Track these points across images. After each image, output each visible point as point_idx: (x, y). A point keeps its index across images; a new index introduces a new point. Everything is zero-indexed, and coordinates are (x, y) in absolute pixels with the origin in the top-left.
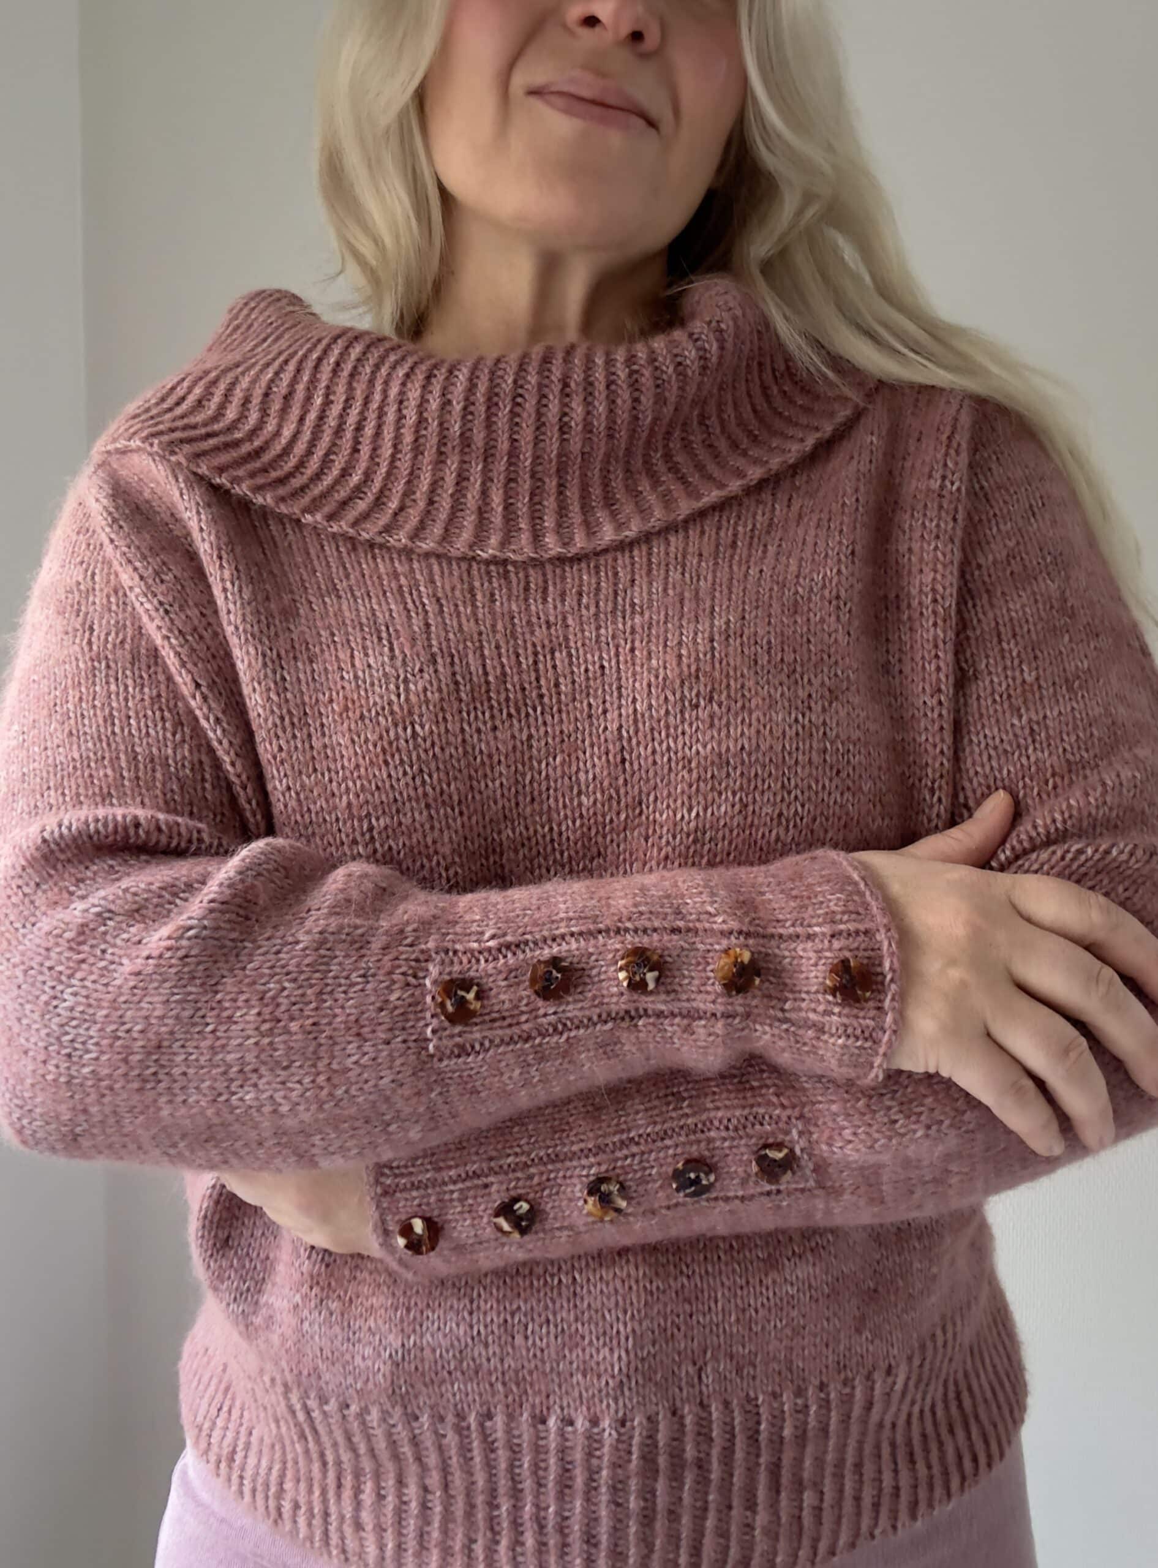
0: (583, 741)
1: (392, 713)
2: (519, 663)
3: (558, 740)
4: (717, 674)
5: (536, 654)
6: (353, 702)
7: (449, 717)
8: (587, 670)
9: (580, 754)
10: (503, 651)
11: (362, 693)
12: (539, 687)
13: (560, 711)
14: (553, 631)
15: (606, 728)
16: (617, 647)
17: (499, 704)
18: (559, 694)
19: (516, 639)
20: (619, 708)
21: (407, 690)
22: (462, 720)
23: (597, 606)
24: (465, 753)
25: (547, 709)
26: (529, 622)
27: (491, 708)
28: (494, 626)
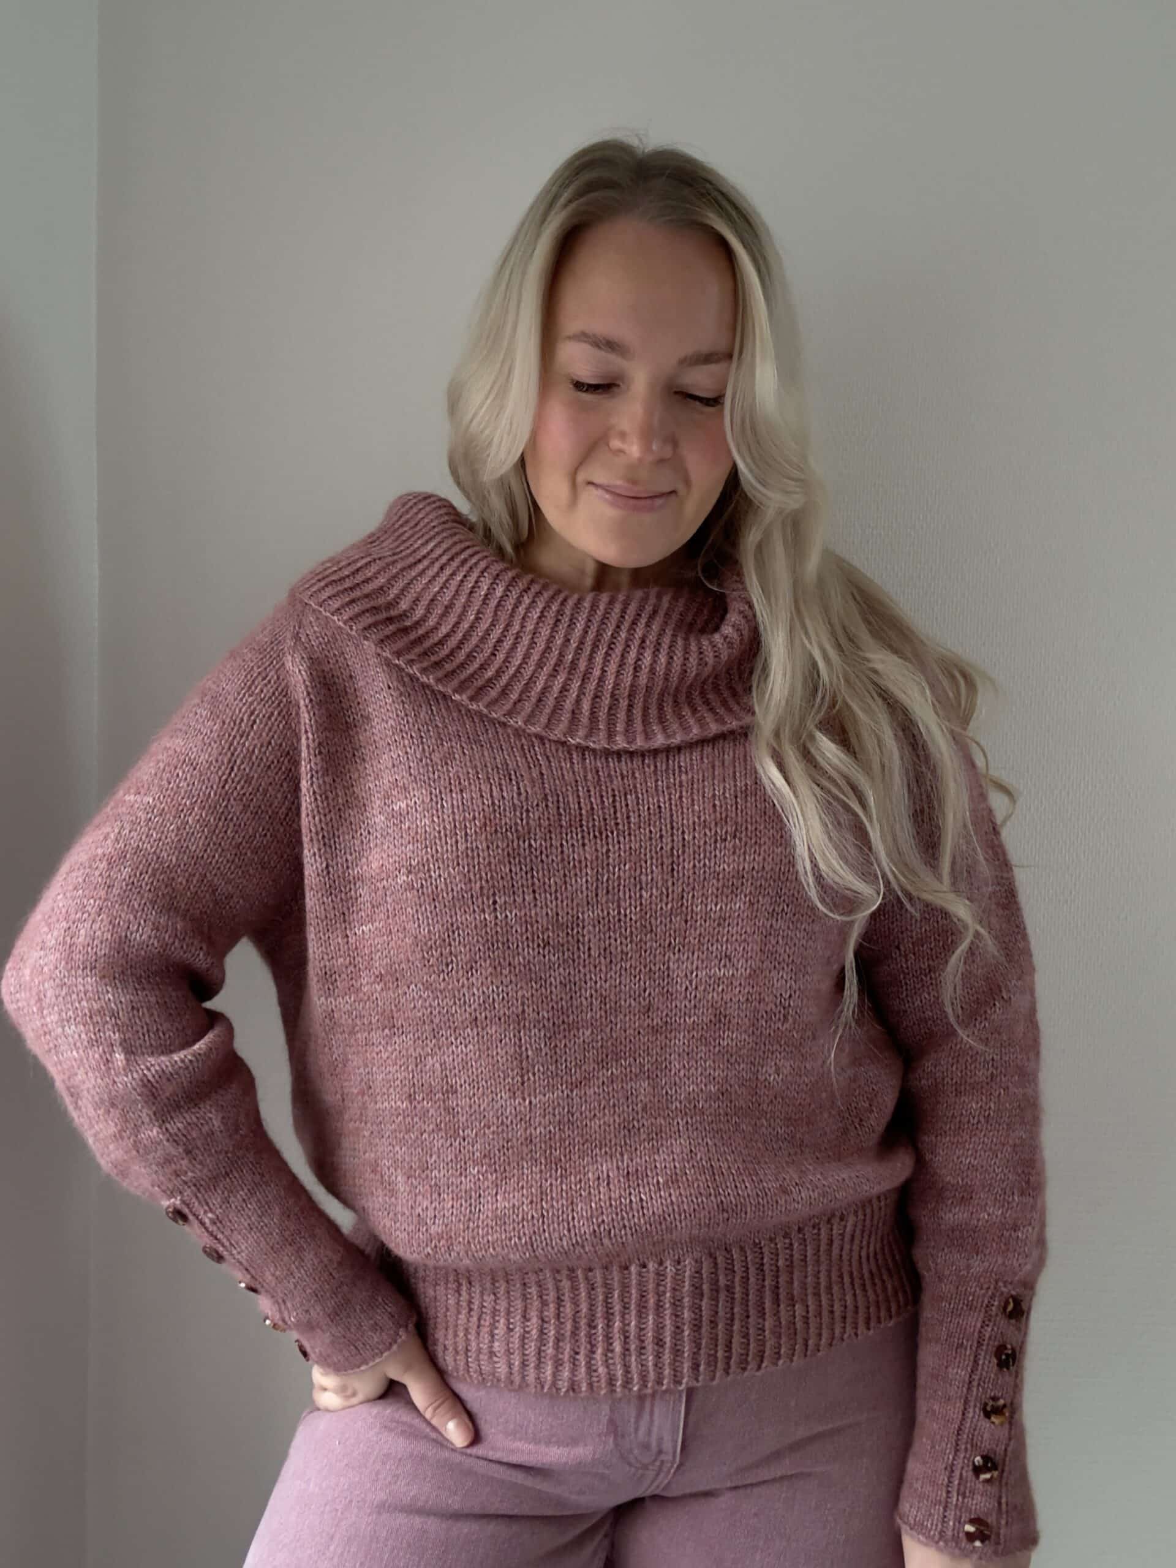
0: (645, 855)
1: (517, 831)
2: (603, 802)
3: (627, 853)
4: (739, 819)
5: (614, 796)
6: (490, 820)
7: (553, 836)
8: (649, 808)
10: (592, 793)
12: (616, 818)
13: (630, 834)
14: (626, 781)
18: (629, 823)
19: (601, 786)
20: (672, 835)
21: (528, 816)
24: (563, 860)
25: (621, 833)
28: (585, 777)
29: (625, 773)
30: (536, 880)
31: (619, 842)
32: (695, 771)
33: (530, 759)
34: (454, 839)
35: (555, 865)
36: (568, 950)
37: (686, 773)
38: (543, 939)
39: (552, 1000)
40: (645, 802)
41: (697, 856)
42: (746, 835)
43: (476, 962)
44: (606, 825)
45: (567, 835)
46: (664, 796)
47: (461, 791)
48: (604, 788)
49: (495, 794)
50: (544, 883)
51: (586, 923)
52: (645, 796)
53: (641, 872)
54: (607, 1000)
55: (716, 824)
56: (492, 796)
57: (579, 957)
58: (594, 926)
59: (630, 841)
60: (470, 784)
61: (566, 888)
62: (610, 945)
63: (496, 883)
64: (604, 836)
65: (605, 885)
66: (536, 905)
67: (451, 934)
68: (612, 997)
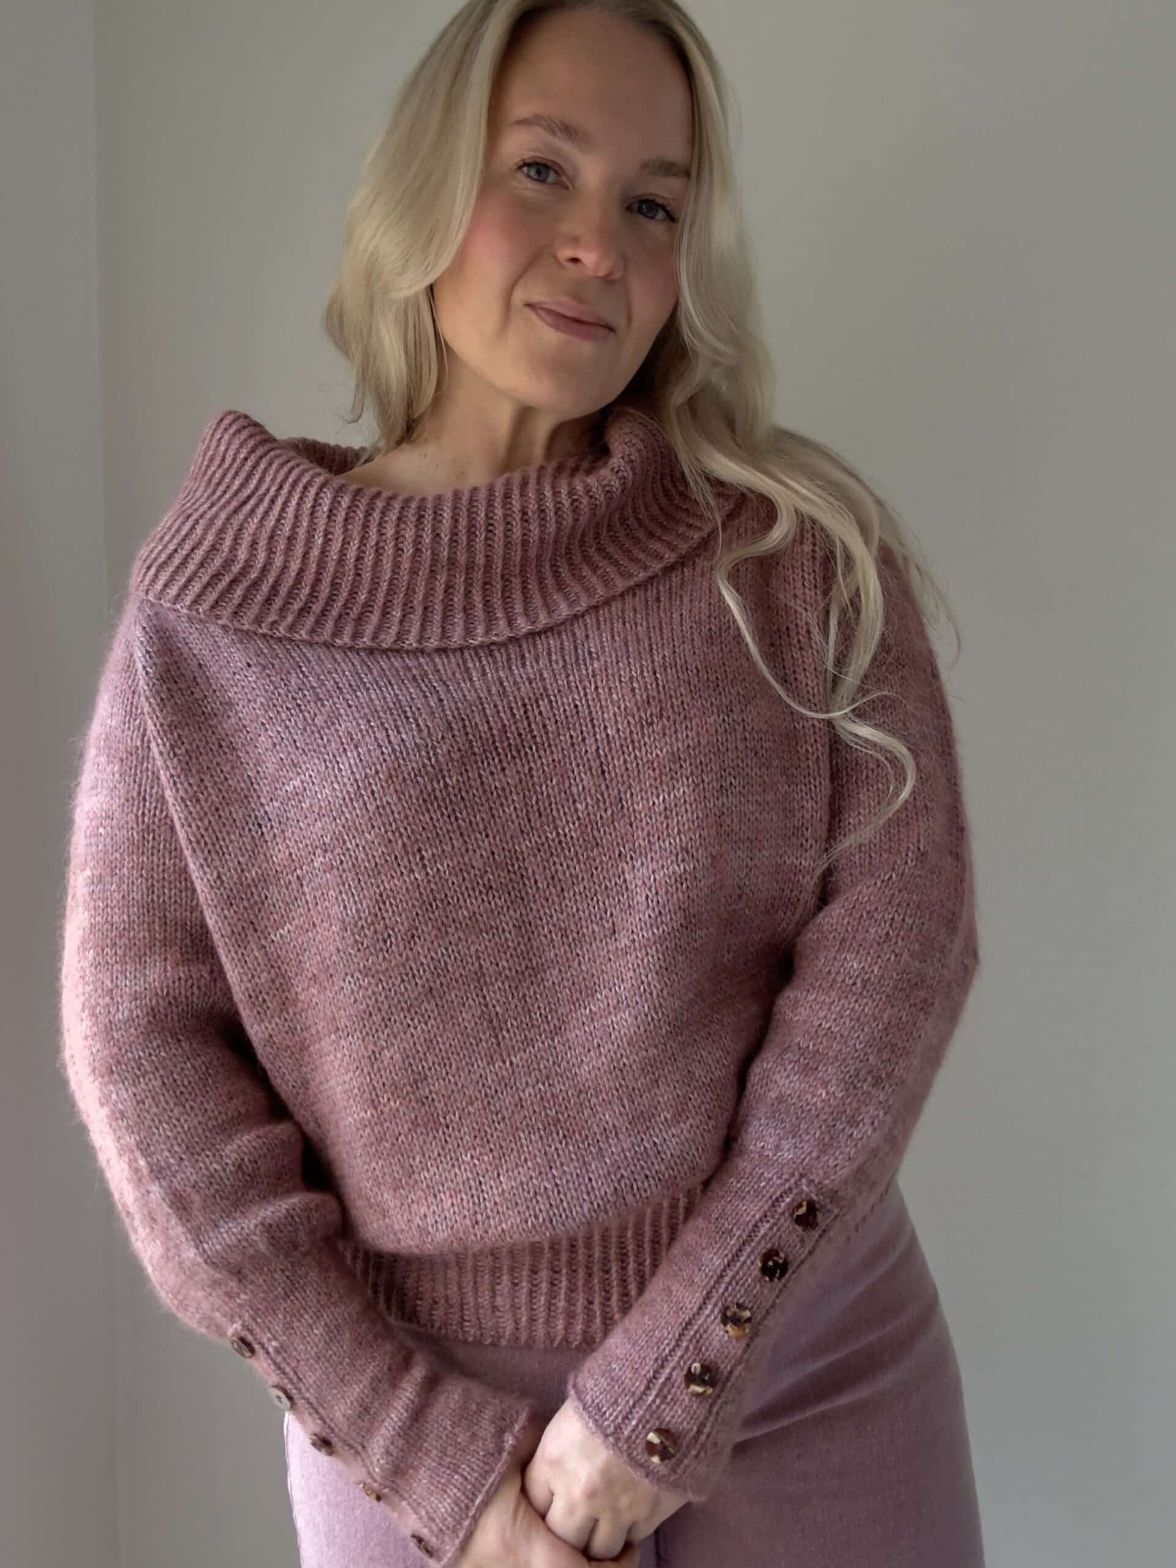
0: (571, 764)
1: (427, 773)
2: (514, 715)
3: (551, 767)
5: (524, 705)
7: (468, 767)
8: (565, 711)
9: (571, 774)
10: (500, 708)
11: (401, 761)
12: (532, 731)
13: (550, 746)
14: (534, 685)
15: (586, 751)
16: (584, 689)
17: (504, 750)
18: (547, 733)
20: (595, 735)
22: (478, 768)
23: (565, 661)
24: (485, 791)
26: (515, 683)
27: (498, 754)
28: (489, 691)
29: (532, 676)
30: (460, 821)
31: (540, 757)
32: (607, 654)
33: (424, 688)
34: (361, 802)
35: (477, 800)
36: (514, 888)
37: (598, 659)
38: (484, 885)
39: (508, 947)
40: (559, 703)
41: (625, 749)
42: (674, 712)
43: (417, 929)
44: (522, 741)
45: (483, 763)
46: (579, 693)
47: (356, 747)
48: (511, 698)
49: (392, 738)
50: (471, 822)
51: (526, 855)
52: (558, 697)
53: (570, 784)
54: (569, 932)
55: (638, 709)
56: (390, 742)
57: (527, 893)
58: (535, 856)
59: (552, 752)
60: (363, 736)
61: (495, 822)
62: (556, 871)
63: (419, 837)
64: (523, 754)
65: (535, 808)
66: (467, 850)
67: (382, 906)
68: (573, 927)
